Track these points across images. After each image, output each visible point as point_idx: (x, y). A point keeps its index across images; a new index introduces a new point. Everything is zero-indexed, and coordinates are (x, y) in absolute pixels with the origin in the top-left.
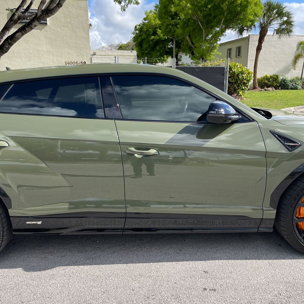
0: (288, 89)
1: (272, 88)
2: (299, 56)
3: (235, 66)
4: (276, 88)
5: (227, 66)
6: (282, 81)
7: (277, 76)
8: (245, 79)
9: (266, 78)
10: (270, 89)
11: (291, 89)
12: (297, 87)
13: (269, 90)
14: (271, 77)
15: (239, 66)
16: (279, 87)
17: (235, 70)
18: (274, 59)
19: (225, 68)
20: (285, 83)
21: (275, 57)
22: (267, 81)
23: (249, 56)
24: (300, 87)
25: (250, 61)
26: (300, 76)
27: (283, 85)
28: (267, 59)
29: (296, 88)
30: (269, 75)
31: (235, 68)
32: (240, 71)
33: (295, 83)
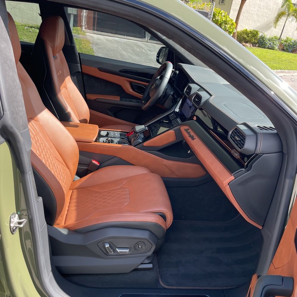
0: (264, 47)
1: (250, 44)
2: (282, 14)
3: (219, 13)
4: (254, 44)
5: (212, 12)
6: (260, 38)
7: (257, 32)
8: (227, 30)
9: (246, 32)
10: (248, 44)
11: (268, 48)
12: (274, 47)
13: (247, 46)
14: (251, 32)
15: (223, 14)
16: (256, 44)
17: (219, 18)
18: (257, 13)
19: (209, 14)
20: (263, 40)
21: (258, 10)
22: (245, 36)
23: (232, 5)
24: (277, 48)
25: (233, 11)
26: (279, 36)
27: (261, 43)
28: (250, 12)
29: (272, 48)
30: (249, 30)
31: (219, 16)
32: (224, 20)
33: (273, 43)
